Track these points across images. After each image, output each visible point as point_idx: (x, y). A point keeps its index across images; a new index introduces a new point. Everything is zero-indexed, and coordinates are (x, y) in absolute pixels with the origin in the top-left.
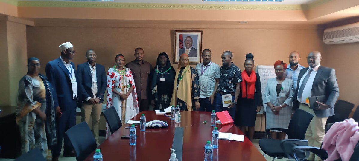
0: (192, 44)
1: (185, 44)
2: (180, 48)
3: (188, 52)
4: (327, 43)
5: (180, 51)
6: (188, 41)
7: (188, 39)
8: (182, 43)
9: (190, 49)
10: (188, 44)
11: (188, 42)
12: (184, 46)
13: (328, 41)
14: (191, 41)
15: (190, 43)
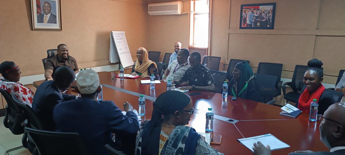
0: (51, 10)
1: (43, 9)
2: (38, 14)
3: (48, 19)
4: (150, 14)
5: (38, 17)
6: (46, 6)
7: (46, 5)
8: (40, 8)
9: (49, 15)
10: (47, 10)
11: (47, 8)
12: (42, 12)
13: (151, 13)
14: (49, 7)
15: (49, 8)
